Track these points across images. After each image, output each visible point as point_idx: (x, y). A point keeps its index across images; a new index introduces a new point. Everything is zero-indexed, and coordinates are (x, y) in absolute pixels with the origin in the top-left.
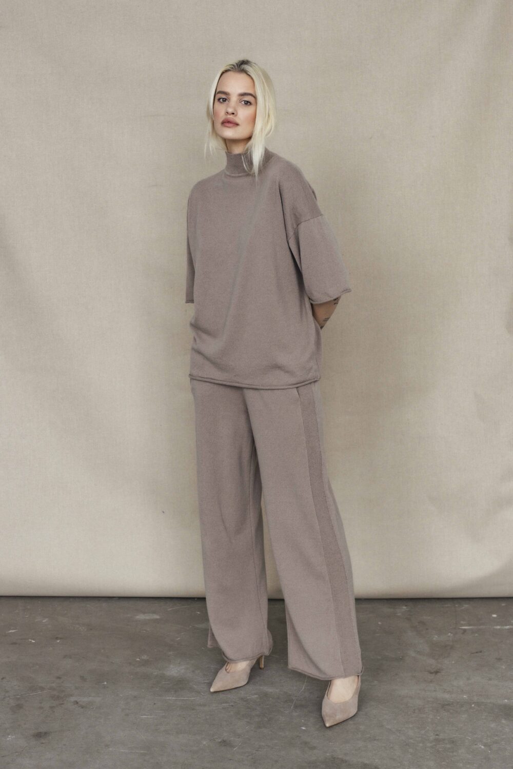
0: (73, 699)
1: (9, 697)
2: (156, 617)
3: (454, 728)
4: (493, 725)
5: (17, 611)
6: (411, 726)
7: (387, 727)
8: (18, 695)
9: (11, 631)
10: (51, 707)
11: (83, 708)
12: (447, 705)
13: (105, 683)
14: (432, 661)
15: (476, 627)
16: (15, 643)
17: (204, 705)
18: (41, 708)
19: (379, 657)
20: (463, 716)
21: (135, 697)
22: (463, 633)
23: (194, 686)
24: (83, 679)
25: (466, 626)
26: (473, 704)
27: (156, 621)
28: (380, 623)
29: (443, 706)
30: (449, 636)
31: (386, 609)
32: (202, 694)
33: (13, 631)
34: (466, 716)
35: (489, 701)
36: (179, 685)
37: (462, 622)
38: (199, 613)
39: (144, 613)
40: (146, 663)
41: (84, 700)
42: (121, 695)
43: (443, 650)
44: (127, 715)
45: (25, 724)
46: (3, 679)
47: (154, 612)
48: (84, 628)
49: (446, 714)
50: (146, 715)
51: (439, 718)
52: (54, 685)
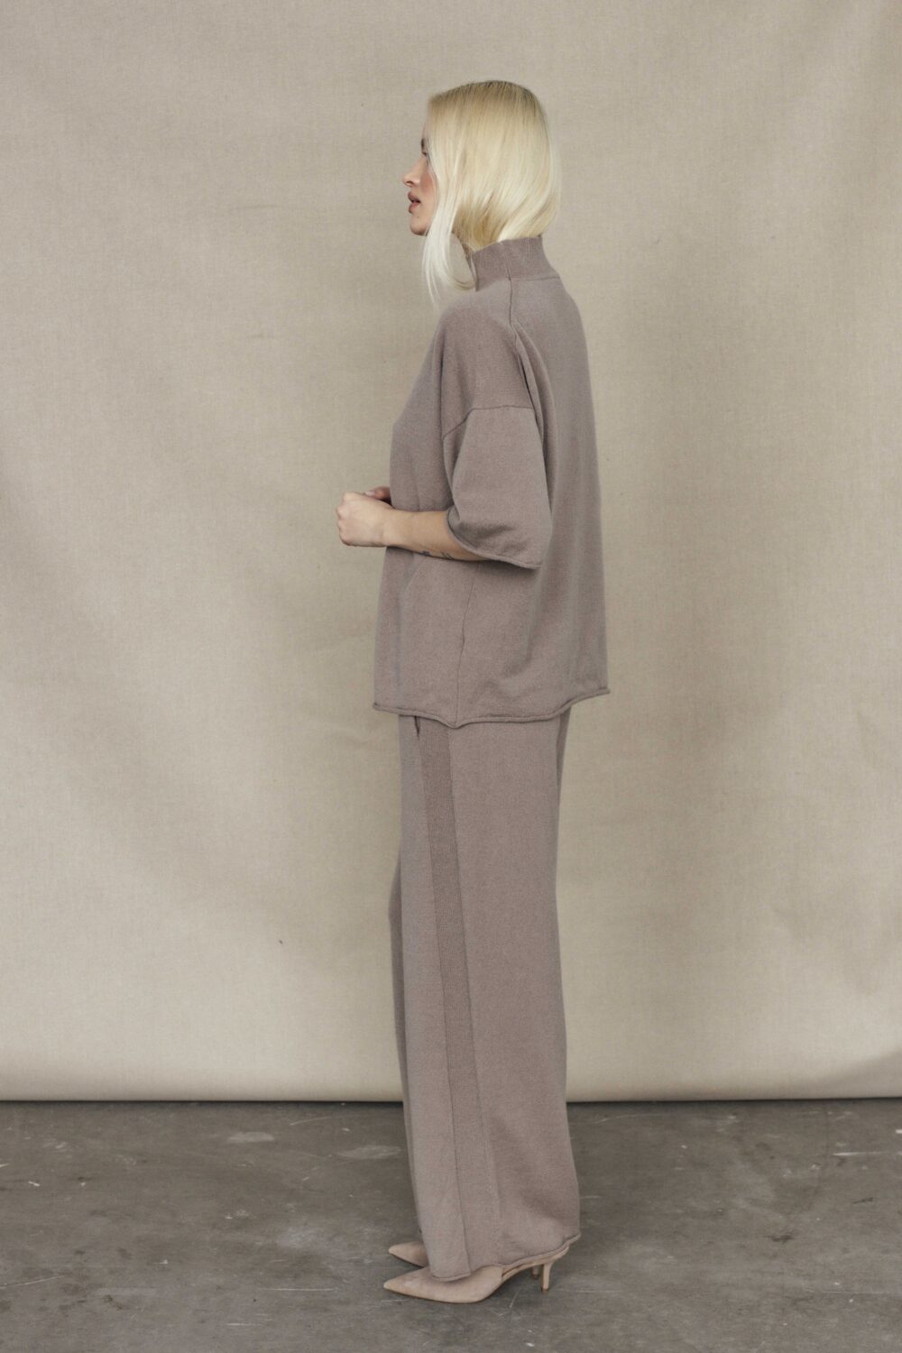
0: (103, 1292)
2: (268, 1138)
3: (813, 1344)
4: (887, 1338)
5: (10, 1129)
6: (732, 1339)
7: (687, 1341)
10: (63, 1308)
11: (120, 1308)
12: (802, 1300)
13: (166, 1262)
14: (780, 1218)
15: (864, 1153)
16: (3, 1189)
17: (347, 1303)
18: (42, 1309)
19: (679, 1211)
20: (831, 1321)
21: (219, 1288)
22: (839, 1165)
23: (331, 1267)
24: (123, 1253)
25: (843, 1152)
26: (851, 1297)
27: (264, 1145)
28: (684, 1147)
29: (795, 1302)
30: (812, 1171)
31: (697, 1121)
32: (345, 1281)
33: (1, 1166)
34: (836, 1320)
35: (882, 1293)
36: (302, 1265)
37: (839, 1144)
38: (347, 1130)
39: (245, 1130)
40: (242, 1225)
41: (124, 1294)
42: (194, 1285)
43: (798, 1197)
44: (202, 1322)
45: (11, 1339)
47: (265, 1129)
48: (131, 1159)
49: (800, 1316)
50: (237, 1322)
51: (785, 1324)
52: (69, 1266)
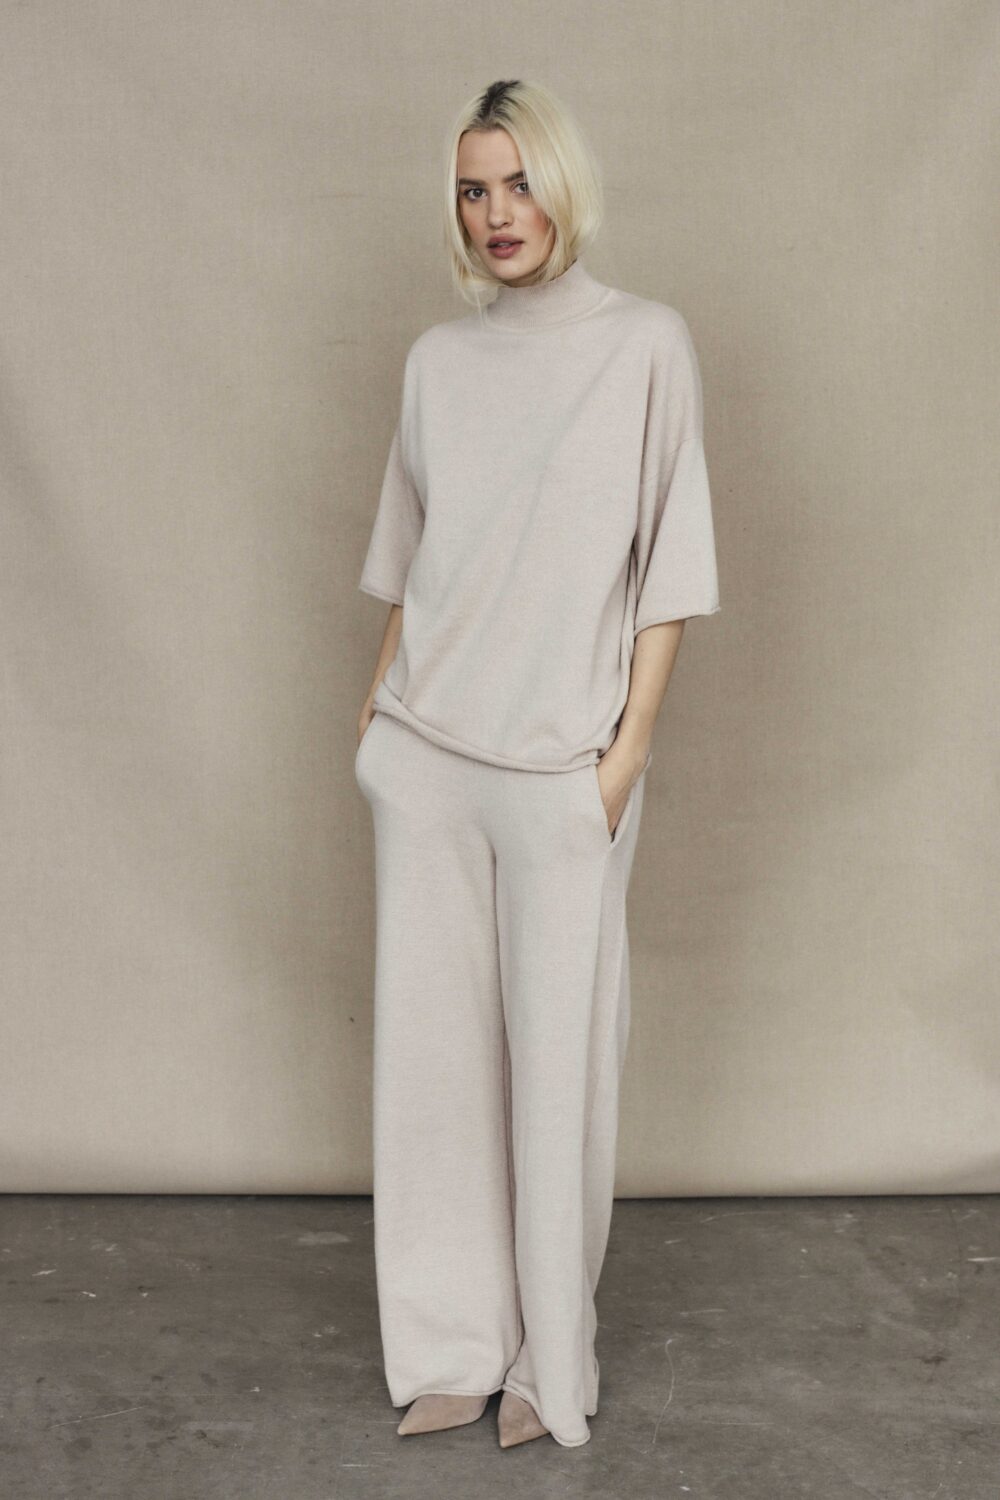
0: (194, 1426)
1: (58, 1422)
5: (49, 1228)
6: (906, 1481)
7: (857, 1483)
8: (78, 1419)
9: (42, 1273)
10: (153, 1446)
11: (217, 1446)
12: (971, 1433)
13: (257, 1390)
14: (924, 1335)
16: (55, 1301)
18: (129, 1447)
19: (814, 1327)
21: (324, 1421)
22: (977, 1272)
24: (207, 1378)
25: (981, 1256)
27: (342, 1248)
28: (804, 1250)
29: (965, 1435)
30: (950, 1279)
31: (812, 1220)
33: (47, 1273)
37: (972, 1248)
39: (316, 1230)
40: (334, 1344)
41: (218, 1428)
42: (295, 1417)
43: (941, 1310)
44: (313, 1462)
45: (101, 1484)
46: (40, 1380)
47: (337, 1229)
48: (194, 1265)
49: (974, 1453)
50: (352, 1462)
51: (960, 1462)
52: (149, 1394)
